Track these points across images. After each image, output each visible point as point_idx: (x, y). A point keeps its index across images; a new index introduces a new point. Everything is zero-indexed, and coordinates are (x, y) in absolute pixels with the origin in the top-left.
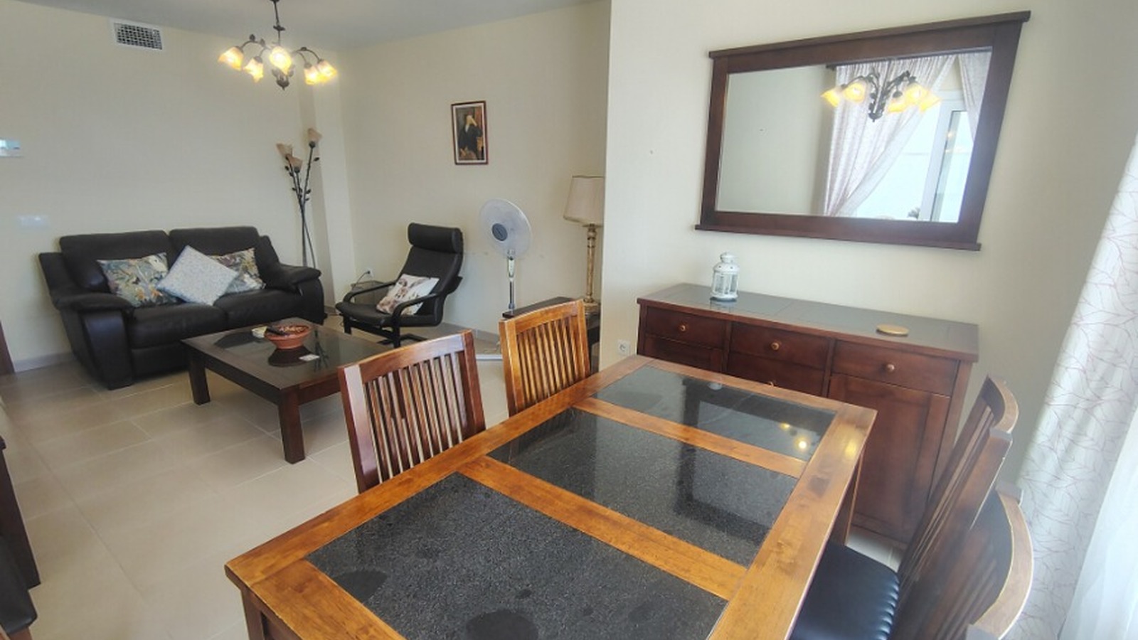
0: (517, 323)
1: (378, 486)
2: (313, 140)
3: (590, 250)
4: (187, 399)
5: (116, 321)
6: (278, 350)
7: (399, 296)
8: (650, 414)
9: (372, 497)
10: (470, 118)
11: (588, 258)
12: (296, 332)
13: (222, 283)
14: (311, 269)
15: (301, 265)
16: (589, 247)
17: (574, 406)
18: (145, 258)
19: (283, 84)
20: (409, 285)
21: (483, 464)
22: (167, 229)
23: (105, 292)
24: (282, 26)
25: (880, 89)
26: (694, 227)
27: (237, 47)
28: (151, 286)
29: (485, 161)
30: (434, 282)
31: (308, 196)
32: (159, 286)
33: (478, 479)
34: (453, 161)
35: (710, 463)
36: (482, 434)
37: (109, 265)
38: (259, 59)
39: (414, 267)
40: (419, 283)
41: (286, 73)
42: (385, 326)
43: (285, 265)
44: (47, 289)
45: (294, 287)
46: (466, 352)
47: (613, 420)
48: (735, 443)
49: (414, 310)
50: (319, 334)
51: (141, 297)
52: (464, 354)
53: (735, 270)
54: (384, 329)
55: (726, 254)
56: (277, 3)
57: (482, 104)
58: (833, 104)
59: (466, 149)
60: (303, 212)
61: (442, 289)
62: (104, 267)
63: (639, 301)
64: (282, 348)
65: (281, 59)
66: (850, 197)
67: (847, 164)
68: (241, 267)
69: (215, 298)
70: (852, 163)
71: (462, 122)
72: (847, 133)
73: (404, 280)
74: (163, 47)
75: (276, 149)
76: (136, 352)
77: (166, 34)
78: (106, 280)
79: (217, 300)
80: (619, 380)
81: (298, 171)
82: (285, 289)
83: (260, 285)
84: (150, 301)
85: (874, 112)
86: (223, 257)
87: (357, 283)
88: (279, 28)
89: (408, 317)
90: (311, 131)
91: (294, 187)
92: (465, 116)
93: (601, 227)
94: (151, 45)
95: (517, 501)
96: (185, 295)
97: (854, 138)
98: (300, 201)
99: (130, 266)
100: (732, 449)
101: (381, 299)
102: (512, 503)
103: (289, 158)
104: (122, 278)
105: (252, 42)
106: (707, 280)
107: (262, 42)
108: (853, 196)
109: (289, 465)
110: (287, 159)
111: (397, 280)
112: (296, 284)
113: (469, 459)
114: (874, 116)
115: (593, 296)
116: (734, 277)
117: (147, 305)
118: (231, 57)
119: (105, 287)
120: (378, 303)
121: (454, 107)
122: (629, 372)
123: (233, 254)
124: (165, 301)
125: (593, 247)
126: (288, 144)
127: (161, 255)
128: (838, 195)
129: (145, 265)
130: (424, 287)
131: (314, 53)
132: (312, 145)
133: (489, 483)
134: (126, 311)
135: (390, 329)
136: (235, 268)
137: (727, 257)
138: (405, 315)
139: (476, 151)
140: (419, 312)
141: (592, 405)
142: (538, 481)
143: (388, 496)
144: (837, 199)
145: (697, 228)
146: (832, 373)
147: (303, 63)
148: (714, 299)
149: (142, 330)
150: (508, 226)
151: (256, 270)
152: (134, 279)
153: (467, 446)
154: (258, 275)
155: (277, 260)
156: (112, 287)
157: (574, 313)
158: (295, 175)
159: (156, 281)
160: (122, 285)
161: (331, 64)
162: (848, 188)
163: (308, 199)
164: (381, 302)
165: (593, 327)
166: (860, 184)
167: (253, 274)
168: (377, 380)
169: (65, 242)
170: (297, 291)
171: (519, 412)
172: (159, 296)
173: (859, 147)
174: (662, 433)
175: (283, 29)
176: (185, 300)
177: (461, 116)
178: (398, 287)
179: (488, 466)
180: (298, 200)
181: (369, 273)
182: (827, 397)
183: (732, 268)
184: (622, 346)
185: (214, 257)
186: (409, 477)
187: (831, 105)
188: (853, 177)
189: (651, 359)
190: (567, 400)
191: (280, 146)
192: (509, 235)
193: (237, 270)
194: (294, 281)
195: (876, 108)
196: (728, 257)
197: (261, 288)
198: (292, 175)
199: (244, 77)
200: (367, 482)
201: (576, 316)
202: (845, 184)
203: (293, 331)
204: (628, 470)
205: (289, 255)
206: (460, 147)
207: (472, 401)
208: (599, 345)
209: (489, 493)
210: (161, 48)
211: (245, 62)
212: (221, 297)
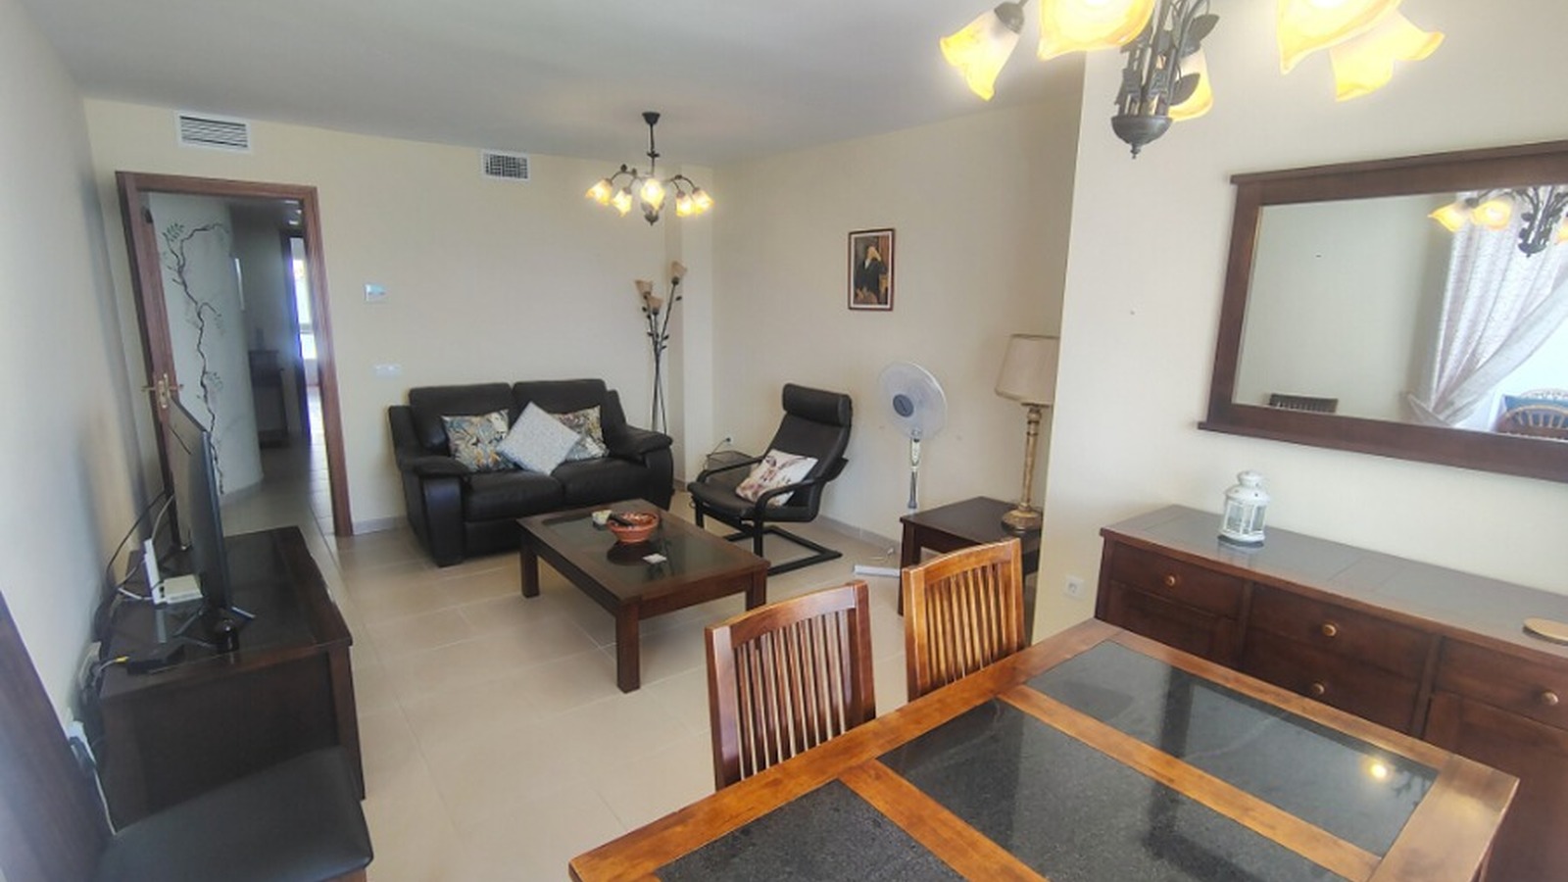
0: (928, 572)
1: (738, 783)
2: (678, 275)
3: (1031, 439)
4: (514, 588)
5: (452, 489)
6: (618, 543)
7: (765, 480)
8: (1114, 726)
9: (732, 797)
10: (872, 250)
11: (1027, 450)
12: (641, 523)
13: (562, 448)
14: (661, 435)
15: (650, 429)
16: (1028, 434)
17: (1000, 696)
18: (487, 416)
19: (652, 219)
20: (778, 465)
21: (872, 772)
22: (511, 381)
23: (445, 455)
24: (656, 152)
25: (1542, 207)
26: (1196, 426)
27: (607, 180)
28: (490, 449)
29: (888, 306)
30: (810, 463)
31: (665, 343)
32: (498, 448)
33: (865, 795)
34: (846, 304)
35: (1207, 829)
36: (871, 724)
37: (452, 423)
38: (628, 191)
39: (787, 441)
40: (792, 463)
41: (656, 208)
42: (744, 519)
43: (632, 428)
44: (392, 449)
45: (640, 458)
46: (857, 612)
47: (1055, 729)
48: (1251, 800)
49: (783, 499)
50: (664, 524)
51: (479, 461)
52: (855, 615)
53: (1262, 499)
54: (743, 522)
55: (1247, 473)
56: (655, 127)
57: (890, 233)
58: (1452, 230)
59: (865, 290)
60: (657, 362)
61: (820, 474)
62: (448, 425)
63: (1104, 532)
64: (624, 540)
65: (652, 192)
66: (1482, 367)
67: (1478, 312)
68: (583, 429)
69: (553, 466)
70: (1486, 312)
71: (861, 255)
72: (1478, 263)
73: (773, 457)
74: (529, 175)
75: (634, 286)
76: (469, 526)
77: (533, 163)
78: (447, 439)
79: (556, 469)
80: (1069, 660)
81: (656, 313)
82: (629, 458)
83: (602, 452)
84: (487, 466)
85: (1530, 241)
86: (566, 416)
87: (713, 454)
88: (653, 155)
89: (776, 509)
90: (675, 264)
91: (649, 331)
92: (867, 248)
93: (1050, 407)
94: (518, 175)
95: (916, 842)
96: (522, 460)
97: (1491, 272)
98: (656, 350)
99: (472, 424)
100: (1246, 810)
101: (742, 481)
102: (910, 843)
103: (648, 297)
104: (463, 439)
105: (625, 174)
106: (1214, 505)
107: (634, 172)
108: (1488, 365)
109: (621, 694)
110: (645, 297)
111: (764, 457)
112: (643, 454)
113: (853, 762)
114: (1528, 249)
115: (1030, 503)
116: (1259, 509)
117: (484, 471)
118: (599, 192)
119: (446, 449)
120: (739, 484)
121: (853, 236)
122: (1084, 648)
123: (576, 414)
124: (502, 466)
125: (1036, 434)
126: (648, 281)
127: (503, 412)
128: (1459, 362)
129: (487, 423)
130: (796, 469)
131: (690, 182)
132: (675, 282)
133: (880, 805)
134: (464, 477)
135: (751, 523)
136: (578, 430)
137: (1249, 478)
138: (772, 505)
139: (877, 292)
140: (789, 502)
141: (1025, 697)
142: (946, 814)
143: (752, 800)
144: (1457, 368)
145: (1201, 426)
146: (1433, 690)
147: (676, 191)
148: (1223, 538)
149: (477, 501)
150: (915, 399)
151: (600, 433)
152: (474, 440)
153: (851, 740)
154: (602, 439)
155: (624, 420)
156: (453, 448)
157: (1007, 558)
158: (653, 317)
159: (495, 442)
160: (462, 445)
161: (707, 193)
162: (1480, 351)
163: (664, 347)
164: (743, 485)
165: (1028, 550)
166: (1502, 347)
167: (595, 437)
168: (747, 644)
169: (415, 395)
170: (643, 463)
171: (922, 695)
172: (497, 461)
173: (1499, 289)
174: (1131, 764)
175: (657, 155)
176: (523, 467)
177: (861, 247)
178: (765, 466)
179: (878, 777)
180: (653, 347)
181: (728, 440)
182: (1422, 738)
183: (1256, 495)
184: (1071, 585)
185: (557, 416)
186: (778, 776)
187: (1447, 230)
188: (1489, 333)
189: (1117, 629)
190: (989, 685)
191: (639, 283)
192: (915, 409)
193: (579, 433)
194: (641, 451)
195: (1532, 235)
196: (1252, 479)
197: (603, 456)
198: (649, 317)
199: (612, 211)
200: (727, 774)
201: (1009, 562)
202: (1474, 344)
203: (637, 516)
204: (1077, 818)
205: (637, 416)
206: (857, 286)
207: (861, 676)
208: (1036, 577)
209: (879, 820)
210: (526, 177)
211: (614, 195)
212: (561, 465)
